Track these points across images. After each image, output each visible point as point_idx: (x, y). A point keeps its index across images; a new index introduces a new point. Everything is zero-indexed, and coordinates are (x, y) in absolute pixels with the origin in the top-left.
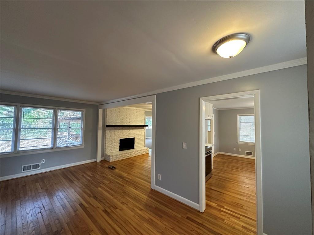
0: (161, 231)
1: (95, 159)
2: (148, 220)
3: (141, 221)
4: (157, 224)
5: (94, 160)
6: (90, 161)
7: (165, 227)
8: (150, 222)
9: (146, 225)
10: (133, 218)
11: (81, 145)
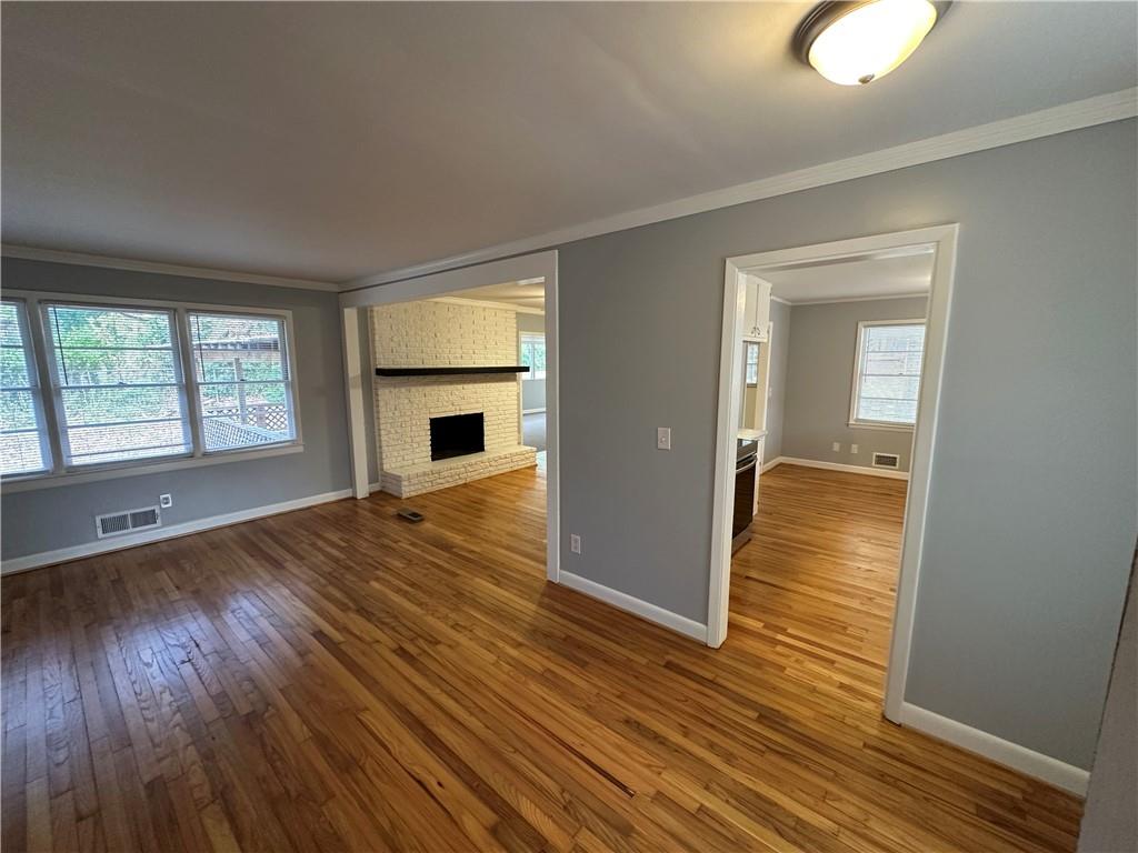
0: (584, 706)
1: (350, 491)
2: (542, 675)
3: (519, 677)
5: (345, 493)
6: (331, 497)
7: (597, 694)
8: (547, 679)
9: (536, 689)
10: (492, 669)
11: (293, 443)
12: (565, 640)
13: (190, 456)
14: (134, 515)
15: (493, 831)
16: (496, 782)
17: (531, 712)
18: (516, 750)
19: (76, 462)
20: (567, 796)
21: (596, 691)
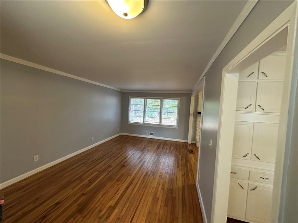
0: (150, 211)
1: (187, 141)
2: (156, 198)
3: (152, 194)
4: (157, 205)
5: (185, 141)
7: (157, 213)
8: (155, 200)
9: (151, 198)
10: (152, 188)
11: (177, 126)
12: (173, 197)
13: (159, 125)
14: (150, 133)
15: (110, 207)
16: (121, 202)
17: (142, 201)
18: (130, 202)
19: (146, 122)
20: (121, 217)
21: (157, 212)
